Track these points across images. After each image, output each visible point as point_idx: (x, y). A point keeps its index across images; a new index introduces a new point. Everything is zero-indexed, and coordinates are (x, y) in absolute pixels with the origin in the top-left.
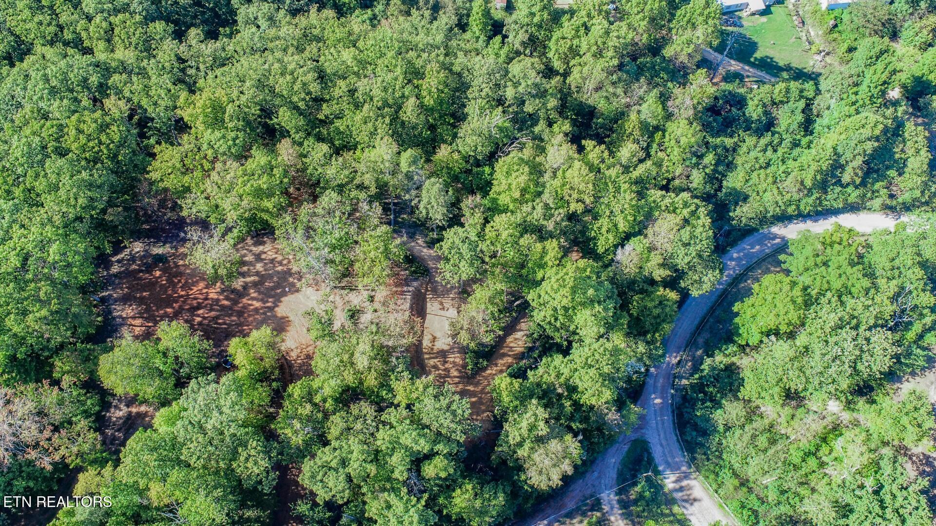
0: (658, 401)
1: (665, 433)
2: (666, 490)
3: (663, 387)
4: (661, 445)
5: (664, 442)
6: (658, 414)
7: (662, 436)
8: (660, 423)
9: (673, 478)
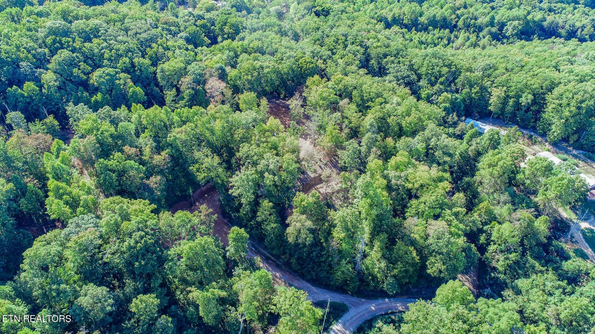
0: (373, 308)
1: (359, 318)
2: (331, 327)
3: (382, 308)
4: (352, 318)
5: (354, 318)
6: (367, 311)
7: (356, 317)
8: (362, 313)
9: (339, 328)
